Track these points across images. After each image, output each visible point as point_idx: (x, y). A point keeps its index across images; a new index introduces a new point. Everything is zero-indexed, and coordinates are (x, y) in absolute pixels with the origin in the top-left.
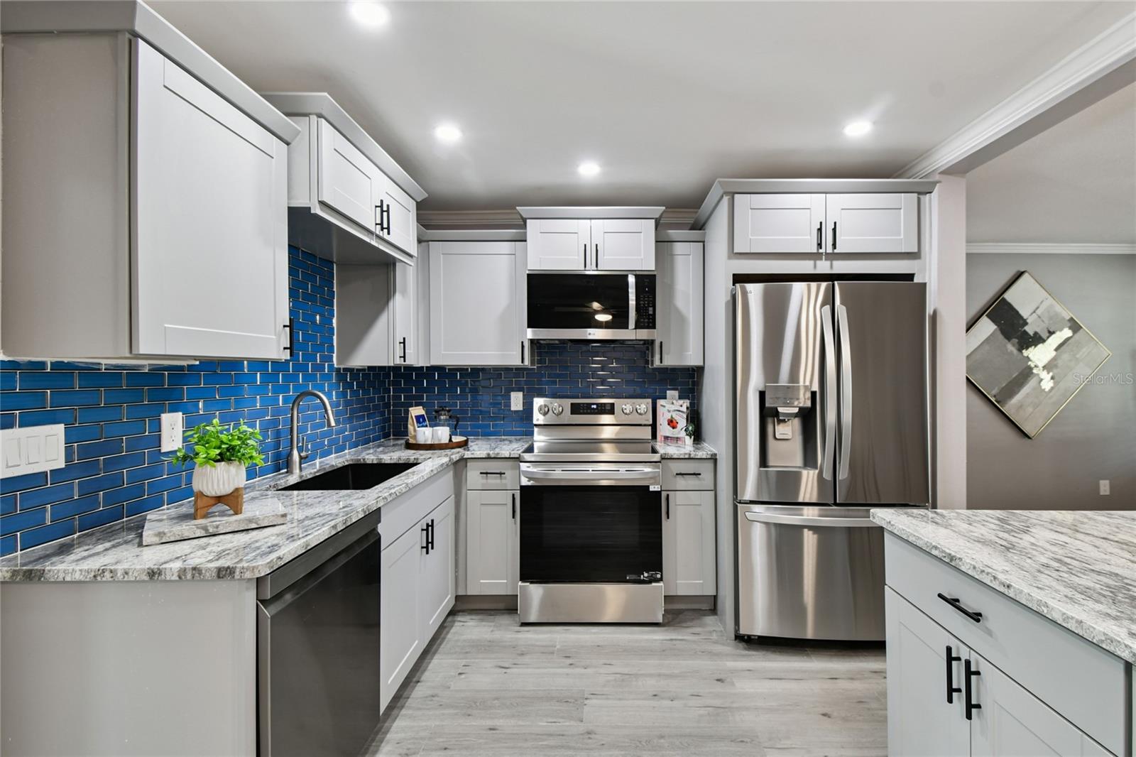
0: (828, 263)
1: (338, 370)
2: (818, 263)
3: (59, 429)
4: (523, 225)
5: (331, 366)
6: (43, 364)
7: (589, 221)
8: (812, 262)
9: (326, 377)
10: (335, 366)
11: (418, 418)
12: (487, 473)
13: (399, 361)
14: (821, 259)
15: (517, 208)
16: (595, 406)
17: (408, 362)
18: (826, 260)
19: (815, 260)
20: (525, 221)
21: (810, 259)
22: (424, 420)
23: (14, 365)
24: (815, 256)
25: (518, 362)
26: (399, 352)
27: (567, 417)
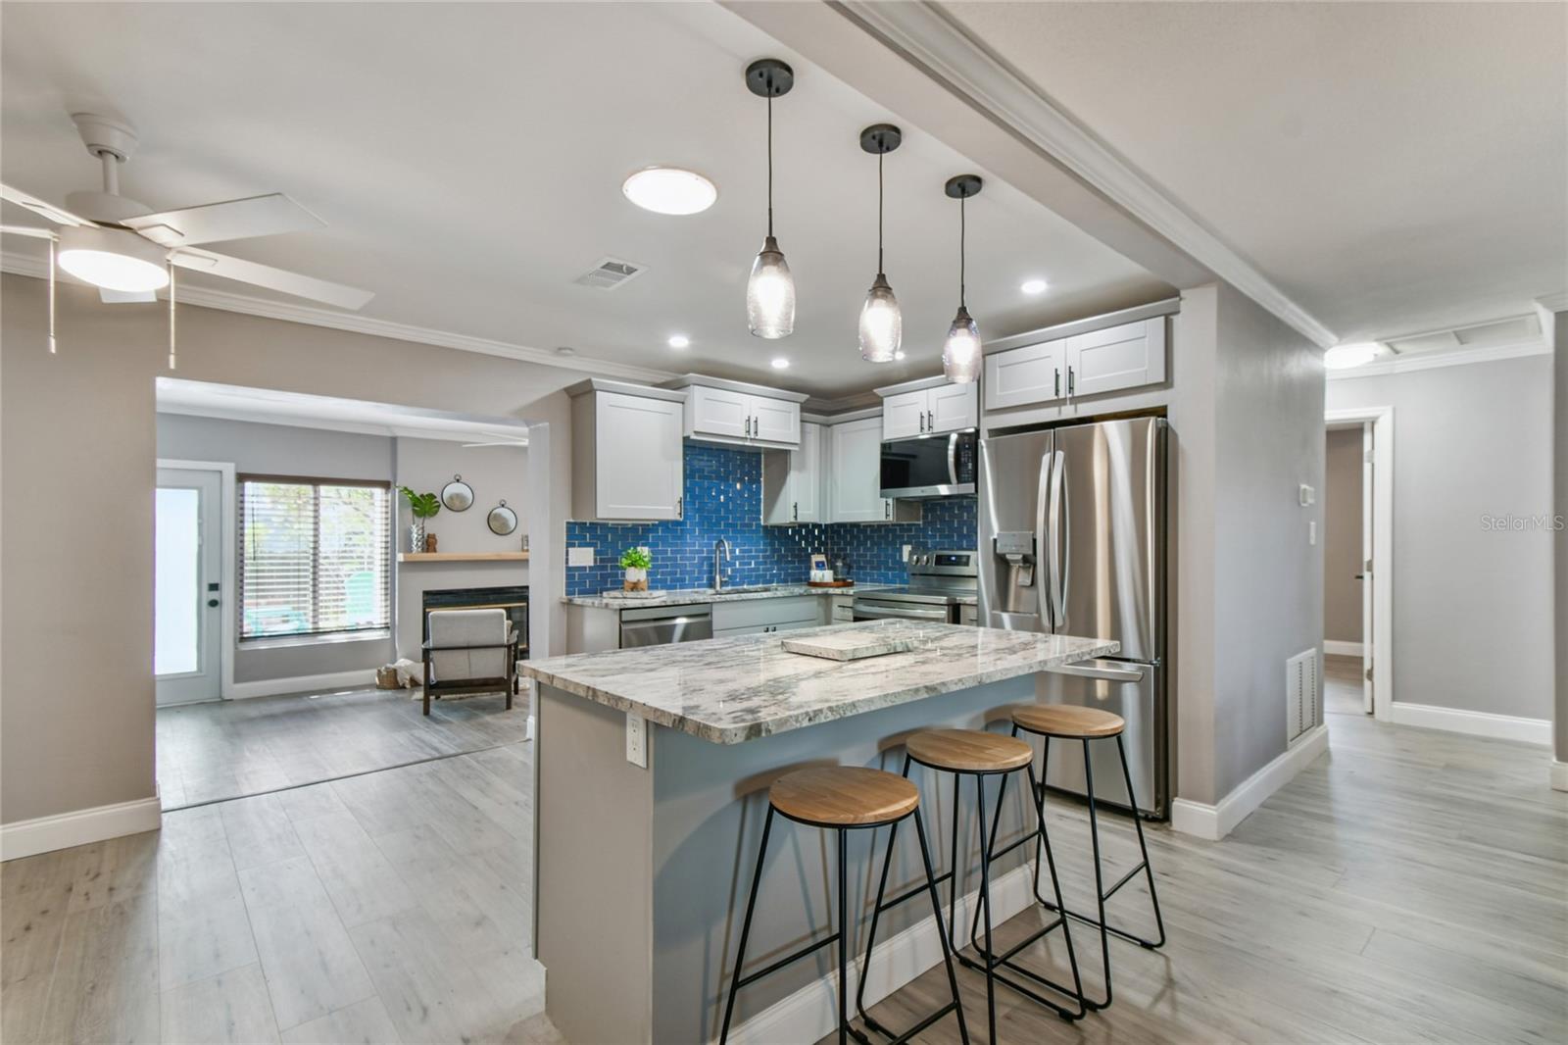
0: (1073, 406)
1: (765, 527)
2: (1063, 408)
3: (591, 550)
4: (880, 403)
5: (758, 525)
6: (585, 523)
7: (925, 391)
8: (1056, 409)
9: (757, 531)
10: (762, 523)
11: (817, 564)
12: (844, 607)
13: (793, 520)
14: (1065, 404)
15: (875, 391)
16: (953, 558)
17: (799, 520)
18: (1071, 404)
19: (1060, 406)
20: (882, 398)
21: (1055, 406)
22: (824, 565)
23: (575, 523)
24: (1059, 402)
25: (882, 518)
26: (793, 513)
27: (932, 567)
